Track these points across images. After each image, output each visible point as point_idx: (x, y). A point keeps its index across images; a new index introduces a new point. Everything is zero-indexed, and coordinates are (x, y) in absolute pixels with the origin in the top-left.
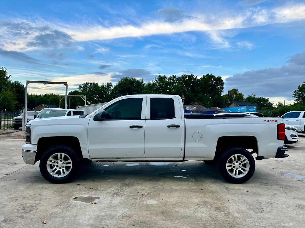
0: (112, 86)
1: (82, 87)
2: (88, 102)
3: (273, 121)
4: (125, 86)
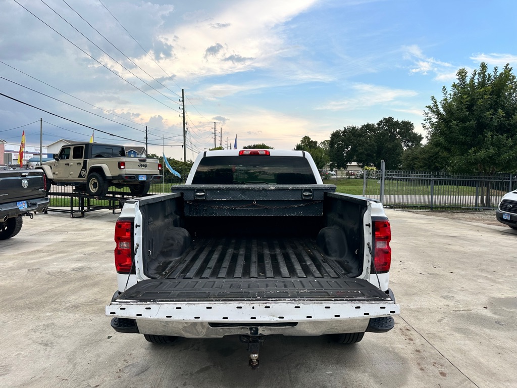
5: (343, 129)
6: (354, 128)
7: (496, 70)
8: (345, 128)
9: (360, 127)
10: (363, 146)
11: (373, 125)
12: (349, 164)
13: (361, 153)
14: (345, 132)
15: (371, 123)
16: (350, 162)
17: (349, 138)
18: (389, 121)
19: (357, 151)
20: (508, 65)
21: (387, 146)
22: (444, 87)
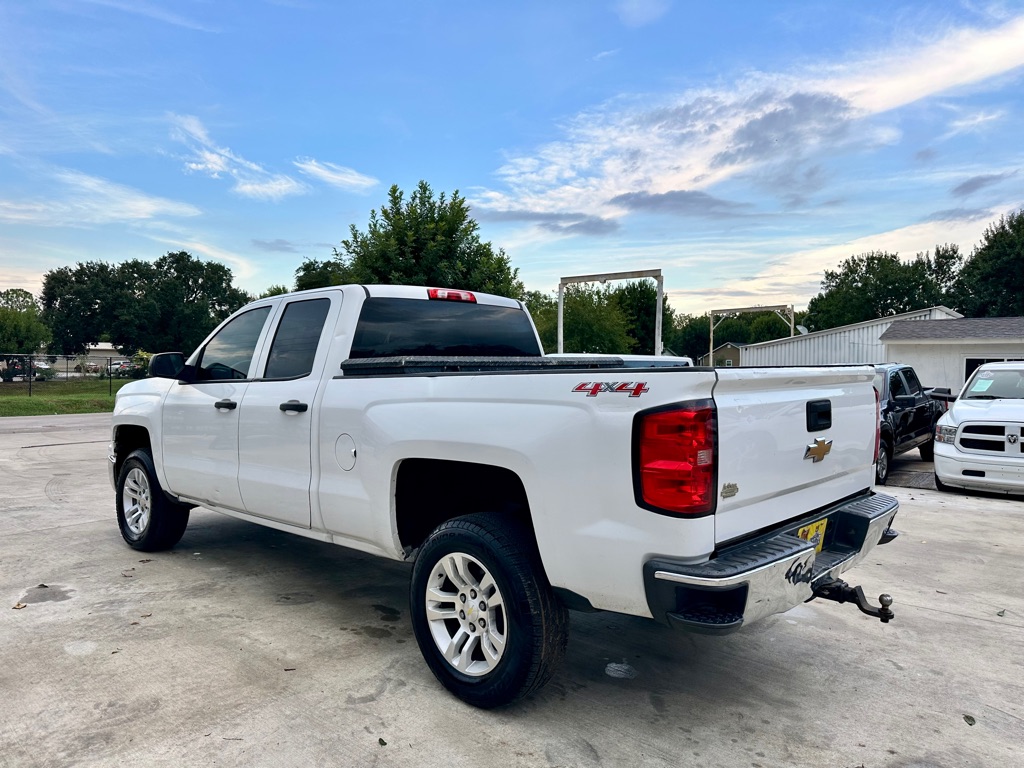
0: (960, 259)
1: (837, 276)
2: (799, 328)
3: (622, 388)
4: (1008, 251)
5: (75, 267)
6: (103, 268)
7: (443, 197)
8: (81, 265)
9: (118, 266)
10: (130, 307)
11: (147, 264)
12: (92, 347)
13: (127, 323)
14: (81, 272)
15: (142, 258)
16: (95, 342)
17: (95, 287)
18: (181, 260)
19: (116, 317)
20: (457, 192)
21: (182, 310)
22: (373, 211)
